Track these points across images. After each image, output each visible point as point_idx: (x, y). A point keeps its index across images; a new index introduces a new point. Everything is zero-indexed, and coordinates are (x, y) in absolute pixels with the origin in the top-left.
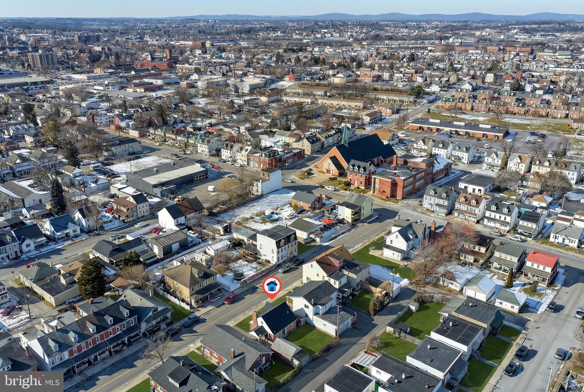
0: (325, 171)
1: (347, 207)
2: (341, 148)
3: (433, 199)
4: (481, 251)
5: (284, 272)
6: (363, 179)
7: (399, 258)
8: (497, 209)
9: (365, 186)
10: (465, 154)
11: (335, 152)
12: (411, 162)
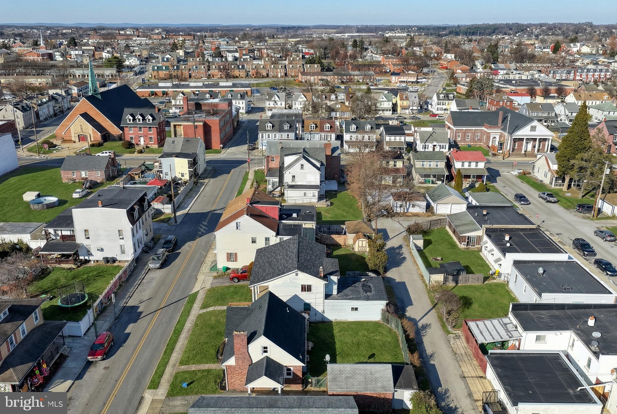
0: (75, 138)
1: (176, 157)
2: (92, 99)
3: (272, 135)
4: (398, 166)
5: (162, 266)
6: (153, 133)
7: (315, 200)
8: (357, 128)
9: (159, 143)
10: (241, 102)
11: (84, 105)
12: (204, 104)
